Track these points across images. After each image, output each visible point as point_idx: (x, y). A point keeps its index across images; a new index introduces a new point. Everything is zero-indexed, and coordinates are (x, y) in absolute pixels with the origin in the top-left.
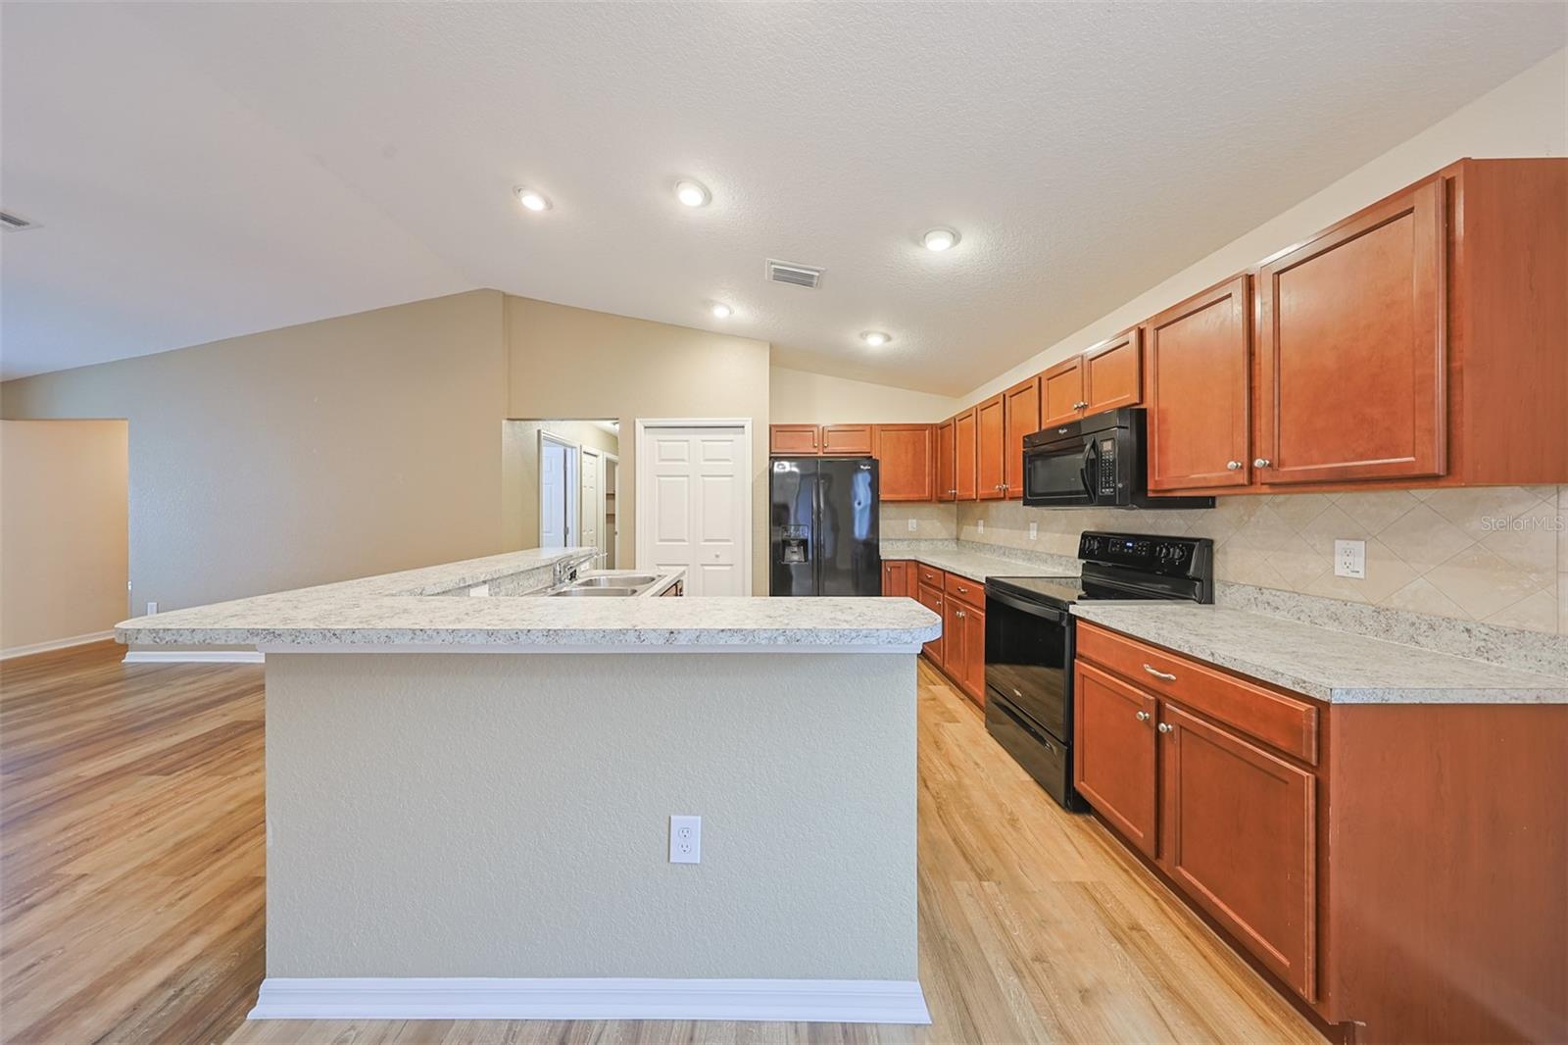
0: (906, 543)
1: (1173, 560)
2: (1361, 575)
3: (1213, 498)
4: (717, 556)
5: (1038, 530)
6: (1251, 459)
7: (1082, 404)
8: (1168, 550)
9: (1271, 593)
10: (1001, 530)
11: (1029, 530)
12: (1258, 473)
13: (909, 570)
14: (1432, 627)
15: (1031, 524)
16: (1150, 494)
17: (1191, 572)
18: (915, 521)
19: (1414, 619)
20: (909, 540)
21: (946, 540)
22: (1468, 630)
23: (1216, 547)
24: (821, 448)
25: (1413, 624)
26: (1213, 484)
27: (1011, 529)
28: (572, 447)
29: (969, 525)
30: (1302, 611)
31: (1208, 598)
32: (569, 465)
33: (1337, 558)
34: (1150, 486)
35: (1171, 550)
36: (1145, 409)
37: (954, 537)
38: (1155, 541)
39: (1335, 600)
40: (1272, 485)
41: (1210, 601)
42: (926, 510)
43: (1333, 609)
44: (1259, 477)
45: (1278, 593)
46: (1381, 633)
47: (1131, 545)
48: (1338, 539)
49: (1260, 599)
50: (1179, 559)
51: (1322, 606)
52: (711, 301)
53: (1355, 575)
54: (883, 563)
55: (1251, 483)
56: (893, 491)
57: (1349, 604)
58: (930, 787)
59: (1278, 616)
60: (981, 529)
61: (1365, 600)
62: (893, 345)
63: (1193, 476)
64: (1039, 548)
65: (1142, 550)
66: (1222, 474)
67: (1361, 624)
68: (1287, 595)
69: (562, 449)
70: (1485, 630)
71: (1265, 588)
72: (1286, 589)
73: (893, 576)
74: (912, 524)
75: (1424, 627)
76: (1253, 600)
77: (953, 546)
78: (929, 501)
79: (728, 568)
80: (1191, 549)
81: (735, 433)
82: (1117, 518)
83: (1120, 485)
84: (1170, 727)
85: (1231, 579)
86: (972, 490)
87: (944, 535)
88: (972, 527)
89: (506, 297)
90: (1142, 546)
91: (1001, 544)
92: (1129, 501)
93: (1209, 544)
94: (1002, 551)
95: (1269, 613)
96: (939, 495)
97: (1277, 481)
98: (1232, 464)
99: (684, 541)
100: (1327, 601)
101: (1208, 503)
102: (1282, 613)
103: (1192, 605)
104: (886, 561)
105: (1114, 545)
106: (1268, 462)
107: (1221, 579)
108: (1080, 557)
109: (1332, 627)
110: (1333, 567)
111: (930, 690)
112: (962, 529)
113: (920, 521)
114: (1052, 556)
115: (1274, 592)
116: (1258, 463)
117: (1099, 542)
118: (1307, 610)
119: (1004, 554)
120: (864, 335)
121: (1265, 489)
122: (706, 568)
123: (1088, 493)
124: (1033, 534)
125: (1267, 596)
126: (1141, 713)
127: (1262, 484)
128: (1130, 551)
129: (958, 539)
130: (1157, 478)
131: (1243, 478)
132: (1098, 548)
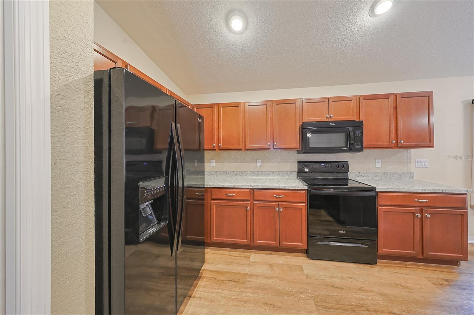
14: (393, 175)
19: (390, 174)
22: (398, 174)
25: (390, 175)
46: (385, 178)
53: (380, 167)
70: (400, 174)
75: (392, 175)
109: (376, 178)
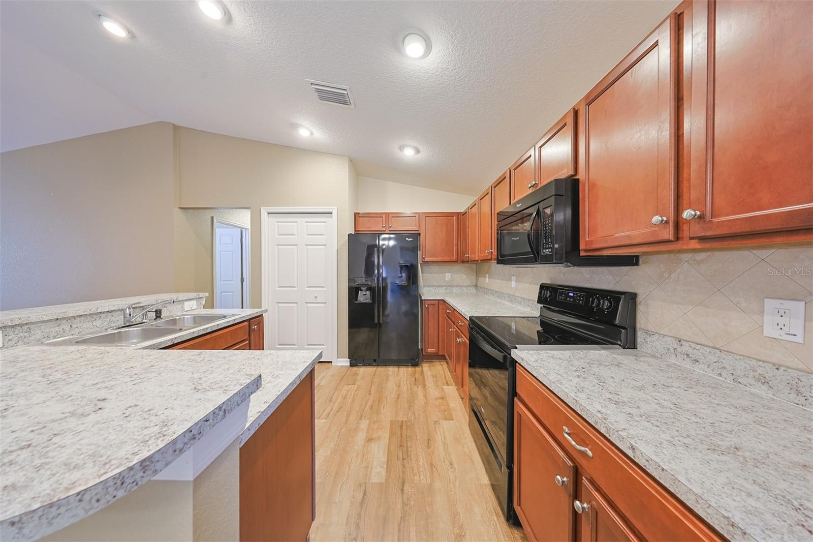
0: (444, 288)
1: (602, 310)
2: (799, 339)
3: (637, 257)
4: (316, 297)
5: (516, 282)
6: (678, 211)
7: (534, 182)
8: (599, 300)
9: (690, 346)
10: (497, 281)
11: (511, 281)
12: (685, 227)
13: (440, 306)
15: (513, 277)
16: (582, 254)
17: (617, 322)
18: (450, 274)
20: (446, 286)
21: (469, 286)
23: (639, 300)
24: (388, 227)
26: (636, 242)
27: (502, 280)
28: (246, 229)
29: (481, 277)
30: (724, 368)
31: (631, 344)
32: (244, 240)
33: (767, 318)
34: (582, 246)
35: (601, 301)
36: (579, 179)
37: (474, 284)
38: (590, 293)
39: (764, 362)
40: (702, 239)
41: (634, 347)
42: (457, 267)
43: (760, 371)
44: (686, 231)
45: (698, 347)
47: (572, 295)
48: (768, 298)
49: (679, 349)
50: (607, 309)
51: (747, 365)
52: (296, 124)
54: (424, 301)
55: (677, 238)
56: (434, 255)
57: (782, 369)
58: (405, 492)
59: (698, 369)
60: (487, 279)
61: (801, 366)
62: (422, 156)
63: (617, 235)
64: (517, 294)
65: (580, 300)
66: (647, 230)
67: (798, 393)
68: (708, 350)
69: (239, 230)
71: (684, 340)
72: (707, 344)
73: (430, 310)
74: (448, 276)
76: (672, 350)
77: (473, 290)
78: (456, 262)
79: (323, 305)
80: (618, 300)
81: (327, 217)
82: (564, 274)
83: (556, 246)
84: (585, 505)
85: (651, 328)
86: (476, 254)
87: (468, 283)
88: (483, 279)
89: (176, 128)
90: (580, 297)
91: (497, 290)
92: (564, 259)
93: (632, 297)
94: (497, 295)
95: (688, 364)
96: (462, 258)
97: (709, 233)
98: (656, 219)
99: (294, 287)
100: (753, 362)
101: (632, 261)
102: (701, 366)
103: (618, 351)
104: (425, 300)
105: (561, 294)
106: (698, 213)
107: (643, 327)
108: (538, 302)
110: (762, 327)
111: (443, 390)
112: (478, 279)
113: (453, 275)
114: (524, 299)
115: (693, 345)
116: (687, 214)
117: (550, 292)
118: (729, 368)
119: (498, 296)
120: (401, 148)
121: (695, 244)
122: (309, 305)
123: (534, 254)
124: (514, 284)
125: (686, 348)
126: (558, 477)
127: (691, 238)
128: (572, 300)
129: (476, 286)
130: (587, 239)
131: (668, 234)
132: (549, 297)
